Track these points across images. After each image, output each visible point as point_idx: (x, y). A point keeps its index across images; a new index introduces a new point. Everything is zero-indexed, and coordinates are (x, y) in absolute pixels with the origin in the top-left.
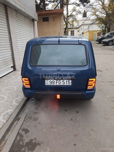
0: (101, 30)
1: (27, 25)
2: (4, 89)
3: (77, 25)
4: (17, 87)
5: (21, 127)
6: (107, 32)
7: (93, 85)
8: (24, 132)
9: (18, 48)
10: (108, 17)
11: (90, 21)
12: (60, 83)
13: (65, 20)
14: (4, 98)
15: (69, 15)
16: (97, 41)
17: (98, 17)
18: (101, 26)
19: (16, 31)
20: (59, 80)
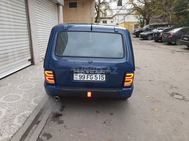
0: (139, 21)
1: (51, 10)
2: (19, 86)
3: (110, 14)
4: (36, 84)
5: (42, 131)
6: (145, 24)
7: (130, 81)
8: (46, 138)
9: (38, 37)
10: (147, 7)
11: (126, 10)
12: (92, 78)
13: (97, 7)
14: (18, 97)
15: (101, 2)
16: (134, 34)
17: (135, 6)
18: (139, 17)
19: (36, 16)
20: (90, 75)
